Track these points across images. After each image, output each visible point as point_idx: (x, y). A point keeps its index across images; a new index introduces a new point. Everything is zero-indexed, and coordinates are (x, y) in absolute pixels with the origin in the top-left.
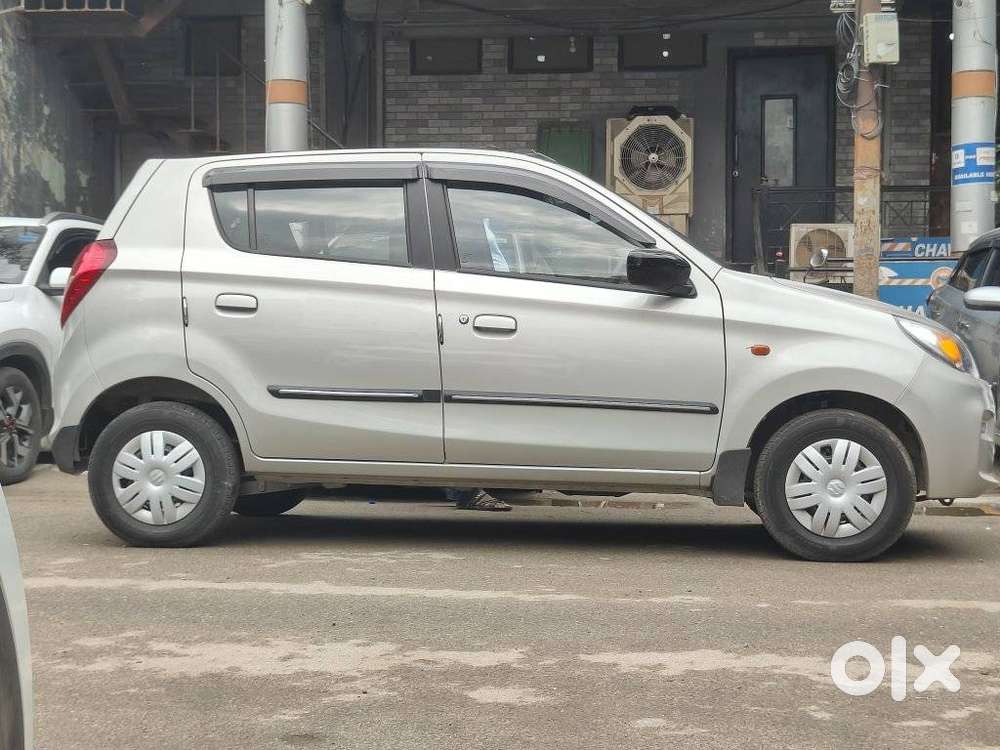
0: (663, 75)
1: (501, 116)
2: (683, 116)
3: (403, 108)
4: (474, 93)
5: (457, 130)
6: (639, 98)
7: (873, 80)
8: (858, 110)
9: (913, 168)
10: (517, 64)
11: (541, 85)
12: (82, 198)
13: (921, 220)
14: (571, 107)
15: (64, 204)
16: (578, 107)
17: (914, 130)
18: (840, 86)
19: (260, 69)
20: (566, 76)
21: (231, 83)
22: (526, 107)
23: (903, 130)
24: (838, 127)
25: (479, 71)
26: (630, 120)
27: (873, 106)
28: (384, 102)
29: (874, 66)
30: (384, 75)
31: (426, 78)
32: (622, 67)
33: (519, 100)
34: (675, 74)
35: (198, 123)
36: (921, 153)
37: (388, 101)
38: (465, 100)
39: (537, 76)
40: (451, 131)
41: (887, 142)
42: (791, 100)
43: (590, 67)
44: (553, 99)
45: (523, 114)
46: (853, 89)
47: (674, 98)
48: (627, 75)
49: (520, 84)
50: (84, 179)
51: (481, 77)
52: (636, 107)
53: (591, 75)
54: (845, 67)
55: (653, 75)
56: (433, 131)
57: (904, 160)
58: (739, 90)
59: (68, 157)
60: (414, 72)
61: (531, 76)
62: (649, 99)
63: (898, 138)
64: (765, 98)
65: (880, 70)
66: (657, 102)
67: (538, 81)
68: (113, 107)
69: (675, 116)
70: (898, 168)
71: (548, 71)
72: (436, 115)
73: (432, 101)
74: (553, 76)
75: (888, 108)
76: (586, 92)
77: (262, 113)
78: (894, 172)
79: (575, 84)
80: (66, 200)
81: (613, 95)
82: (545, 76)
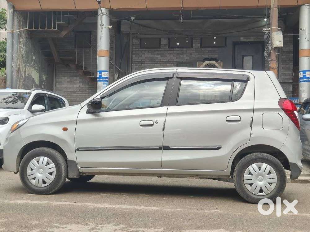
0: (214, 49)
1: (166, 60)
2: (219, 61)
3: (137, 58)
4: (158, 54)
5: (153, 65)
6: (206, 56)
7: (275, 52)
8: (271, 61)
9: (287, 77)
10: (171, 46)
11: (178, 52)
12: (44, 83)
13: (290, 92)
14: (186, 58)
15: (38, 85)
16: (188, 58)
17: (288, 66)
18: (265, 53)
19: (96, 47)
20: (185, 49)
21: (88, 50)
22: (173, 58)
23: (284, 66)
24: (265, 65)
25: (160, 48)
26: (204, 62)
27: (275, 59)
28: (132, 56)
29: (276, 48)
30: (132, 48)
31: (144, 50)
32: (201, 47)
33: (171, 56)
34: (217, 49)
35: (78, 62)
36: (290, 72)
37: (133, 56)
38: (156, 56)
39: (177, 49)
40: (151, 65)
41: (280, 70)
42: (251, 57)
43: (192, 47)
44: (181, 56)
45: (172, 60)
46: (269, 54)
47: (216, 56)
48: (203, 49)
49: (172, 52)
50: (44, 77)
51: (160, 49)
52: (205, 58)
53: (192, 49)
54: (267, 48)
55: (210, 49)
56: (146, 65)
57: (285, 75)
58: (236, 53)
59: (40, 71)
60: (141, 48)
61: (175, 49)
62: (210, 56)
63: (283, 68)
64: (243, 56)
65: (278, 49)
66: (212, 57)
67: (177, 50)
68: (53, 57)
69: (217, 61)
70: (283, 77)
71: (180, 48)
72: (147, 60)
73: (146, 56)
74: (181, 49)
75: (280, 60)
76: (191, 54)
77: (96, 59)
78: (282, 78)
79: (188, 52)
80: (39, 83)
81: (199, 55)
82: (179, 49)
